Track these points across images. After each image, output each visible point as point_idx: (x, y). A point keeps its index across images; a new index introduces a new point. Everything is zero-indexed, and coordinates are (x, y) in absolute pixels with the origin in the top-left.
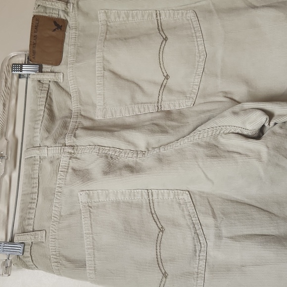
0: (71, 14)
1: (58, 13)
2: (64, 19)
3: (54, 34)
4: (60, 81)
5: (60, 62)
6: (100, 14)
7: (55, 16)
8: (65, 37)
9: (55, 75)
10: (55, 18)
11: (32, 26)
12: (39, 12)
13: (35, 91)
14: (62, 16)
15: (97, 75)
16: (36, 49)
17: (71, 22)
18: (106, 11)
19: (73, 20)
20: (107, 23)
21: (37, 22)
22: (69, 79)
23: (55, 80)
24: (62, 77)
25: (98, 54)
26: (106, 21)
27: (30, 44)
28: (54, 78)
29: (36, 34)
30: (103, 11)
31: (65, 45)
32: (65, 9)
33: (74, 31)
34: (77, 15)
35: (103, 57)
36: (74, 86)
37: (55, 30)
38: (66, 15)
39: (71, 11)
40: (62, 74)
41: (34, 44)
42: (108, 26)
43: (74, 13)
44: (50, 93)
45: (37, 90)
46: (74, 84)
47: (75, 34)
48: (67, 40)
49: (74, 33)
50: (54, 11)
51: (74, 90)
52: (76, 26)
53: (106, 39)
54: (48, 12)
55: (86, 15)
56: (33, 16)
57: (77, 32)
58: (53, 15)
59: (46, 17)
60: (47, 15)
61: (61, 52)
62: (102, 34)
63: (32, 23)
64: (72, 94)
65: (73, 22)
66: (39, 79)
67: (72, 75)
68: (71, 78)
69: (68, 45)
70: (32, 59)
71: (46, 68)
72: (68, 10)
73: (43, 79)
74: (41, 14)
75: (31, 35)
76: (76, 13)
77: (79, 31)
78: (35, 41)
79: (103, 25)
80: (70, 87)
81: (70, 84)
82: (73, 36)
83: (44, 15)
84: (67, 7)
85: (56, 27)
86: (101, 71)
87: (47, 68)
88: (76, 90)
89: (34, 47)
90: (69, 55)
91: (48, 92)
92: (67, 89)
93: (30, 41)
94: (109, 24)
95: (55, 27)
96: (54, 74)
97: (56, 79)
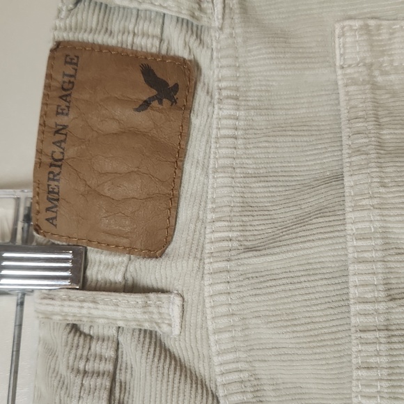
0: (217, 39)
1: (158, 31)
2: (186, 56)
3: (141, 120)
4: (165, 328)
5: (168, 241)
6: (343, 35)
7: (147, 44)
8: (188, 135)
9: (146, 305)
10: (147, 55)
11: (47, 87)
12: (77, 28)
13: (56, 372)
14: (178, 44)
15: (354, 321)
16: (64, 184)
17: (214, 72)
18: (372, 23)
19: (224, 62)
20: (371, 76)
21: (69, 70)
22: (211, 326)
23: (147, 326)
24: (176, 312)
25: (357, 221)
26: (370, 66)
27: (39, 164)
28: (140, 317)
29: (63, 120)
30: (357, 24)
31: (189, 167)
32: (193, 16)
33: (228, 109)
34: (240, 40)
35: (385, 234)
36: (230, 357)
37: (146, 105)
38: (193, 42)
39: (216, 23)
40: (178, 301)
41: (56, 163)
42: (375, 87)
43: (227, 31)
44: (123, 387)
45: (63, 369)
46: (236, 350)
47: (231, 122)
48: (196, 148)
49: (229, 117)
50: (144, 26)
51: (235, 376)
52: (237, 89)
53: (380, 145)
54: (116, 26)
55: (278, 39)
56: (51, 45)
57: (242, 113)
58: (138, 41)
59: (109, 49)
60: (112, 41)
61: (173, 200)
62: (360, 125)
63: (49, 76)
64: (221, 393)
65: (226, 72)
66: (71, 320)
67: (224, 309)
68: (223, 322)
69: (205, 168)
70: (45, 226)
71: (104, 265)
72: (204, 21)
73: (92, 319)
74: (88, 37)
75: (43, 124)
76: (238, 30)
77: (248, 109)
78: (57, 150)
79: (354, 82)
80: (216, 360)
81: (214, 349)
82: (224, 132)
83: (101, 39)
84: (201, 9)
85: (154, 92)
86: (376, 301)
87: (109, 266)
88: (244, 375)
89: (53, 177)
90: (210, 216)
91: (113, 380)
92: (201, 369)
93: (39, 152)
94: (380, 79)
95: (147, 93)
96: (138, 298)
97: (151, 321)
